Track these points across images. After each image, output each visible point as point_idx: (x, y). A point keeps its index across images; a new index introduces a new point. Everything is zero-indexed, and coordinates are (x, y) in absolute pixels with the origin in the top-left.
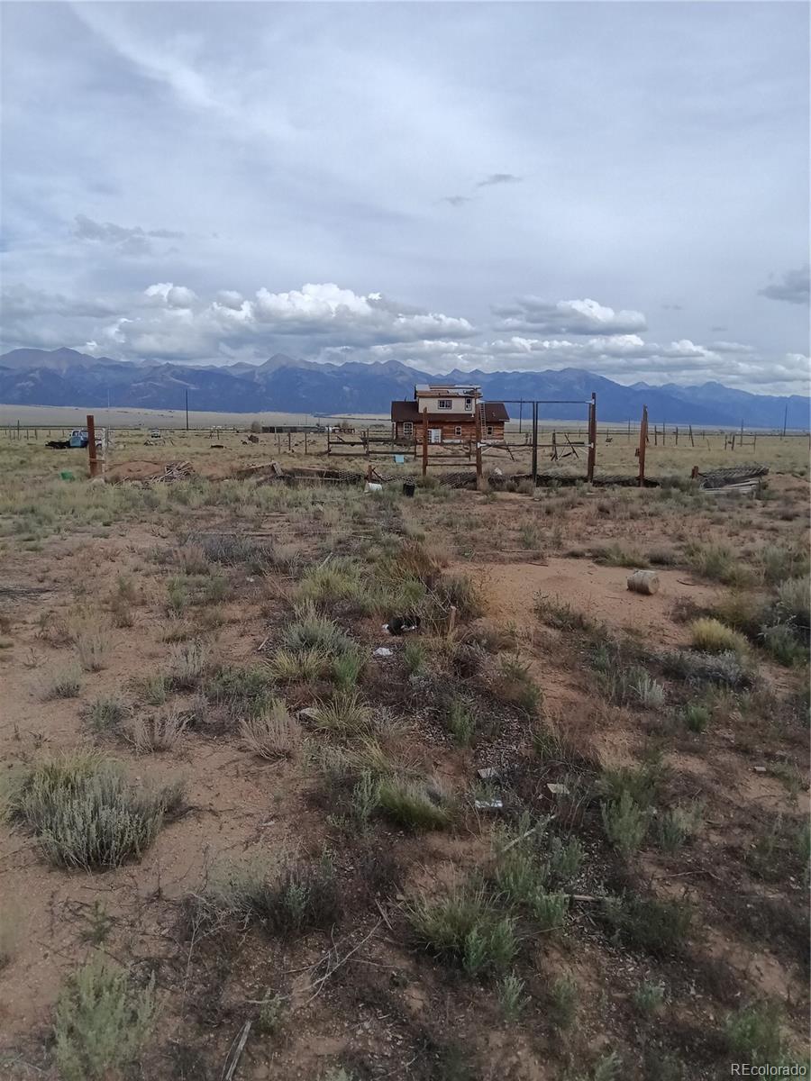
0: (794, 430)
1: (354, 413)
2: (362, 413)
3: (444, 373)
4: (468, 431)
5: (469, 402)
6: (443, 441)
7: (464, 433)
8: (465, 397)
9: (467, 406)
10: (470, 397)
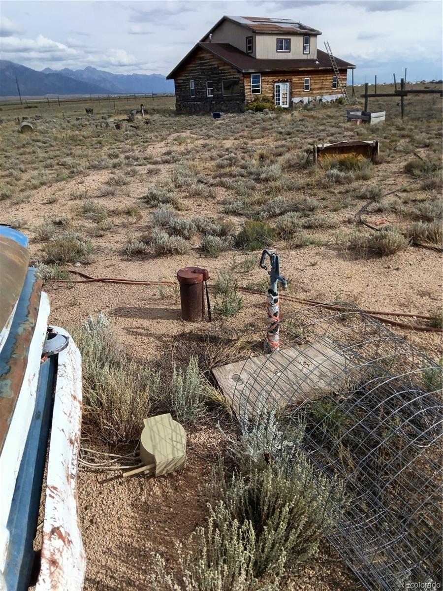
4: (316, 83)
5: (306, 41)
6: (293, 99)
7: (313, 87)
8: (304, 35)
9: (304, 48)
10: (309, 34)
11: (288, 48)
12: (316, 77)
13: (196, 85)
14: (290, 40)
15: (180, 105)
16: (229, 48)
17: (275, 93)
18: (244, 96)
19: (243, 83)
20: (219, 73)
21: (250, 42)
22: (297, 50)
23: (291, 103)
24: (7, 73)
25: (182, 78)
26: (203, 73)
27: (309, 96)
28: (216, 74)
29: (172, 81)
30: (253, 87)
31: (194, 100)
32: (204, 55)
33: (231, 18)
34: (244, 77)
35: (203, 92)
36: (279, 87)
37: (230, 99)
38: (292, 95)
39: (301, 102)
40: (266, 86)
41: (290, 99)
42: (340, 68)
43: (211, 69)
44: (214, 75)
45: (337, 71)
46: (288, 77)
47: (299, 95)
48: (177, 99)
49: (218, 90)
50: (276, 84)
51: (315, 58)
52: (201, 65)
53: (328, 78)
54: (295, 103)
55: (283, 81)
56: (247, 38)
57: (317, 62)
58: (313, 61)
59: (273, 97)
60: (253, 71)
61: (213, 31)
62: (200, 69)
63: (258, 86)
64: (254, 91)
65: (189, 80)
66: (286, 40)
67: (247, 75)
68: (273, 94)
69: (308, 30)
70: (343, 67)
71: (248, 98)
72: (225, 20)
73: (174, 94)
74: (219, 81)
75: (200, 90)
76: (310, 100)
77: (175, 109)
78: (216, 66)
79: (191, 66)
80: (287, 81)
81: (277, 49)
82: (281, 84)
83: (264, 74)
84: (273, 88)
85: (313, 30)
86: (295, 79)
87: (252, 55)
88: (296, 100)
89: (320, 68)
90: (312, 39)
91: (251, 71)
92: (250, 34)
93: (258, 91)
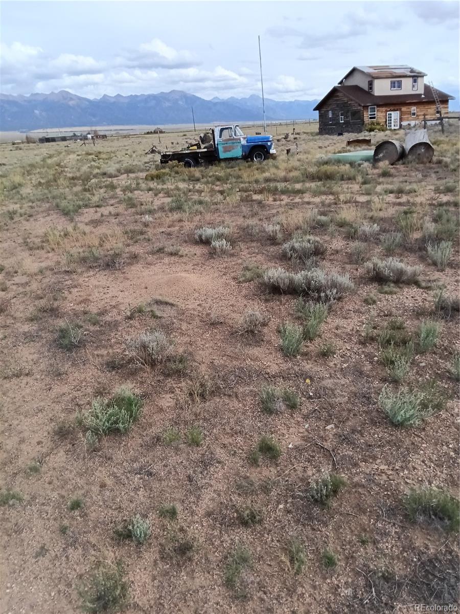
0: (300, 121)
1: (47, 128)
2: (52, 128)
3: (99, 98)
4: (421, 111)
5: (415, 81)
6: (402, 123)
7: (419, 114)
8: (413, 77)
9: (413, 86)
10: (416, 76)
11: (400, 86)
12: (422, 107)
13: (333, 114)
14: (401, 81)
15: (321, 129)
16: (357, 88)
17: (388, 119)
18: (364, 122)
19: (363, 113)
20: (348, 106)
21: (371, 84)
22: (407, 88)
23: (401, 126)
24: (180, 102)
25: (324, 110)
26: (337, 106)
27: (416, 120)
28: (347, 106)
29: (318, 111)
30: (370, 115)
31: (331, 125)
32: (339, 94)
33: (358, 68)
34: (364, 109)
35: (337, 120)
36: (391, 115)
37: (355, 124)
38: (401, 120)
39: (409, 124)
40: (380, 115)
41: (400, 123)
42: (440, 99)
43: (343, 103)
44: (345, 107)
45: (438, 102)
46: (398, 108)
47: (408, 120)
48: (320, 124)
49: (347, 118)
50: (388, 113)
51: (422, 92)
52: (337, 100)
53: (432, 107)
54: (404, 126)
55: (394, 110)
56: (369, 81)
57: (423, 96)
58: (420, 95)
59: (386, 121)
60: (370, 104)
61: (347, 77)
62: (335, 103)
63: (375, 114)
64: (371, 118)
65: (328, 111)
66: (398, 81)
67: (366, 107)
68: (386, 119)
69: (418, 73)
70: (444, 99)
71: (366, 122)
72: (354, 71)
73: (318, 121)
74: (348, 112)
75: (335, 118)
76: (417, 123)
77: (318, 131)
78: (346, 101)
79: (330, 101)
80: (397, 110)
81: (391, 87)
82: (392, 113)
83: (379, 106)
84: (386, 115)
85: (420, 73)
86: (404, 109)
87: (372, 93)
88: (404, 123)
89: (424, 100)
90: (419, 80)
91: (368, 104)
92: (370, 79)
93: (374, 118)
